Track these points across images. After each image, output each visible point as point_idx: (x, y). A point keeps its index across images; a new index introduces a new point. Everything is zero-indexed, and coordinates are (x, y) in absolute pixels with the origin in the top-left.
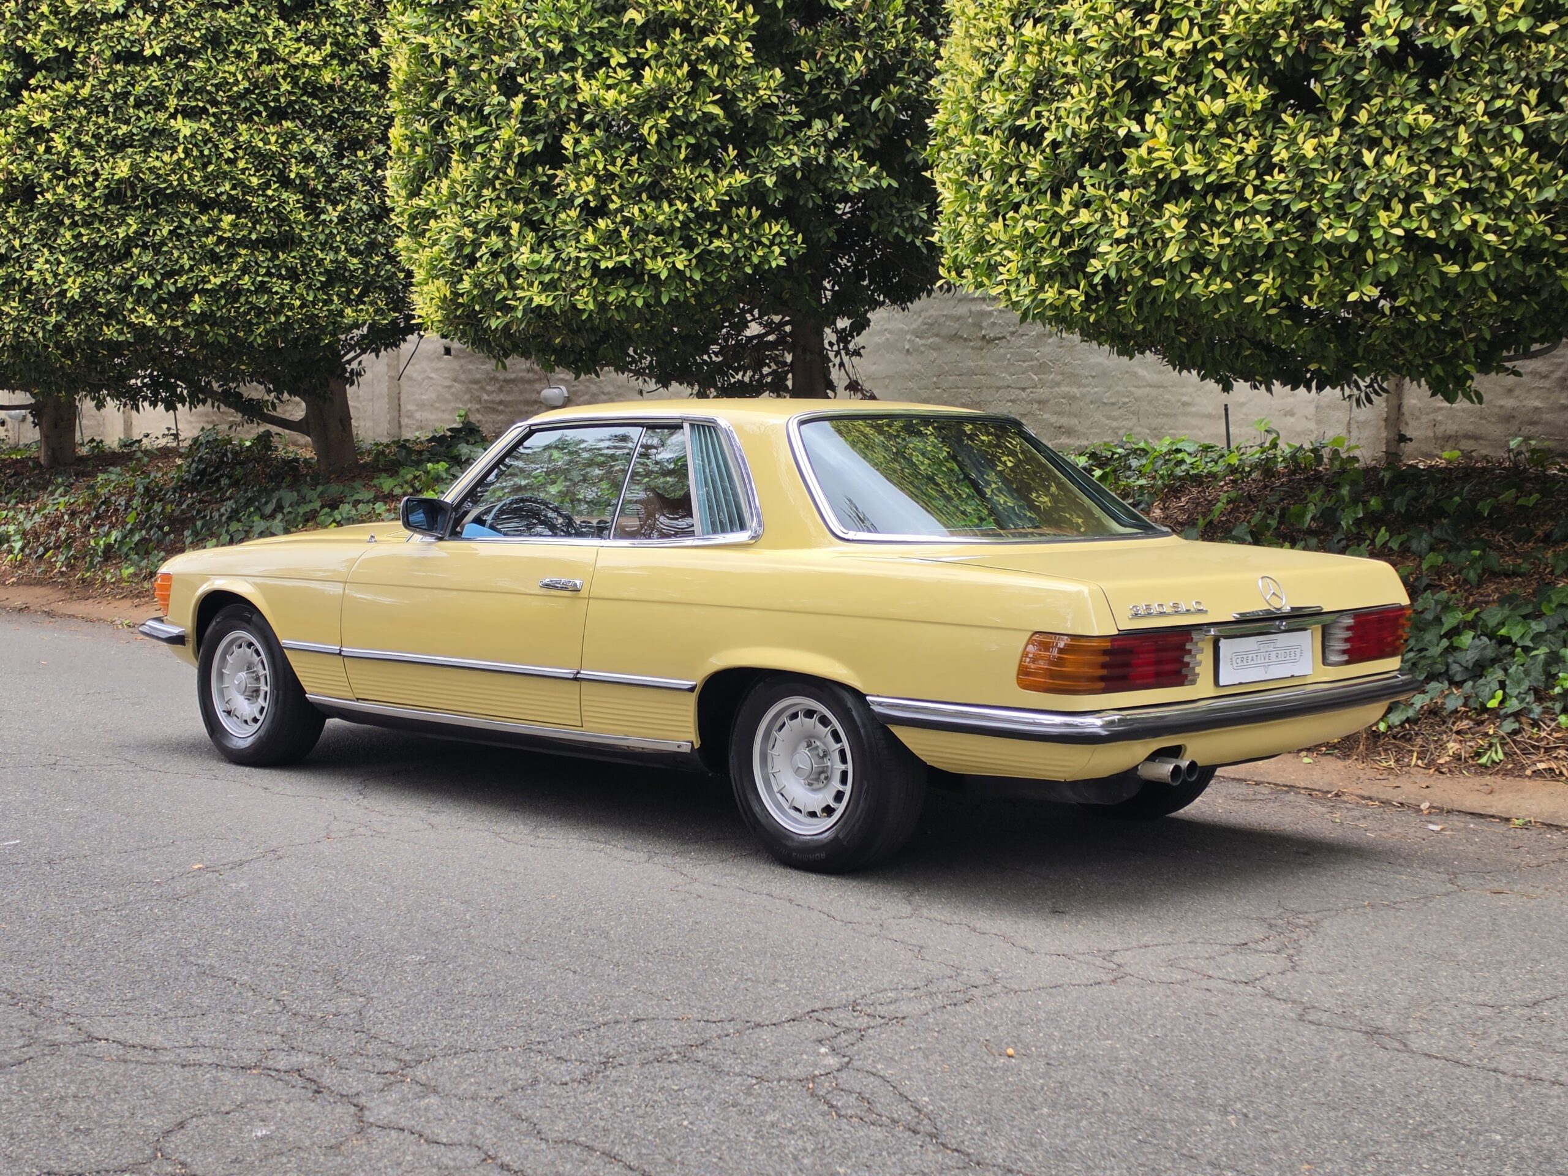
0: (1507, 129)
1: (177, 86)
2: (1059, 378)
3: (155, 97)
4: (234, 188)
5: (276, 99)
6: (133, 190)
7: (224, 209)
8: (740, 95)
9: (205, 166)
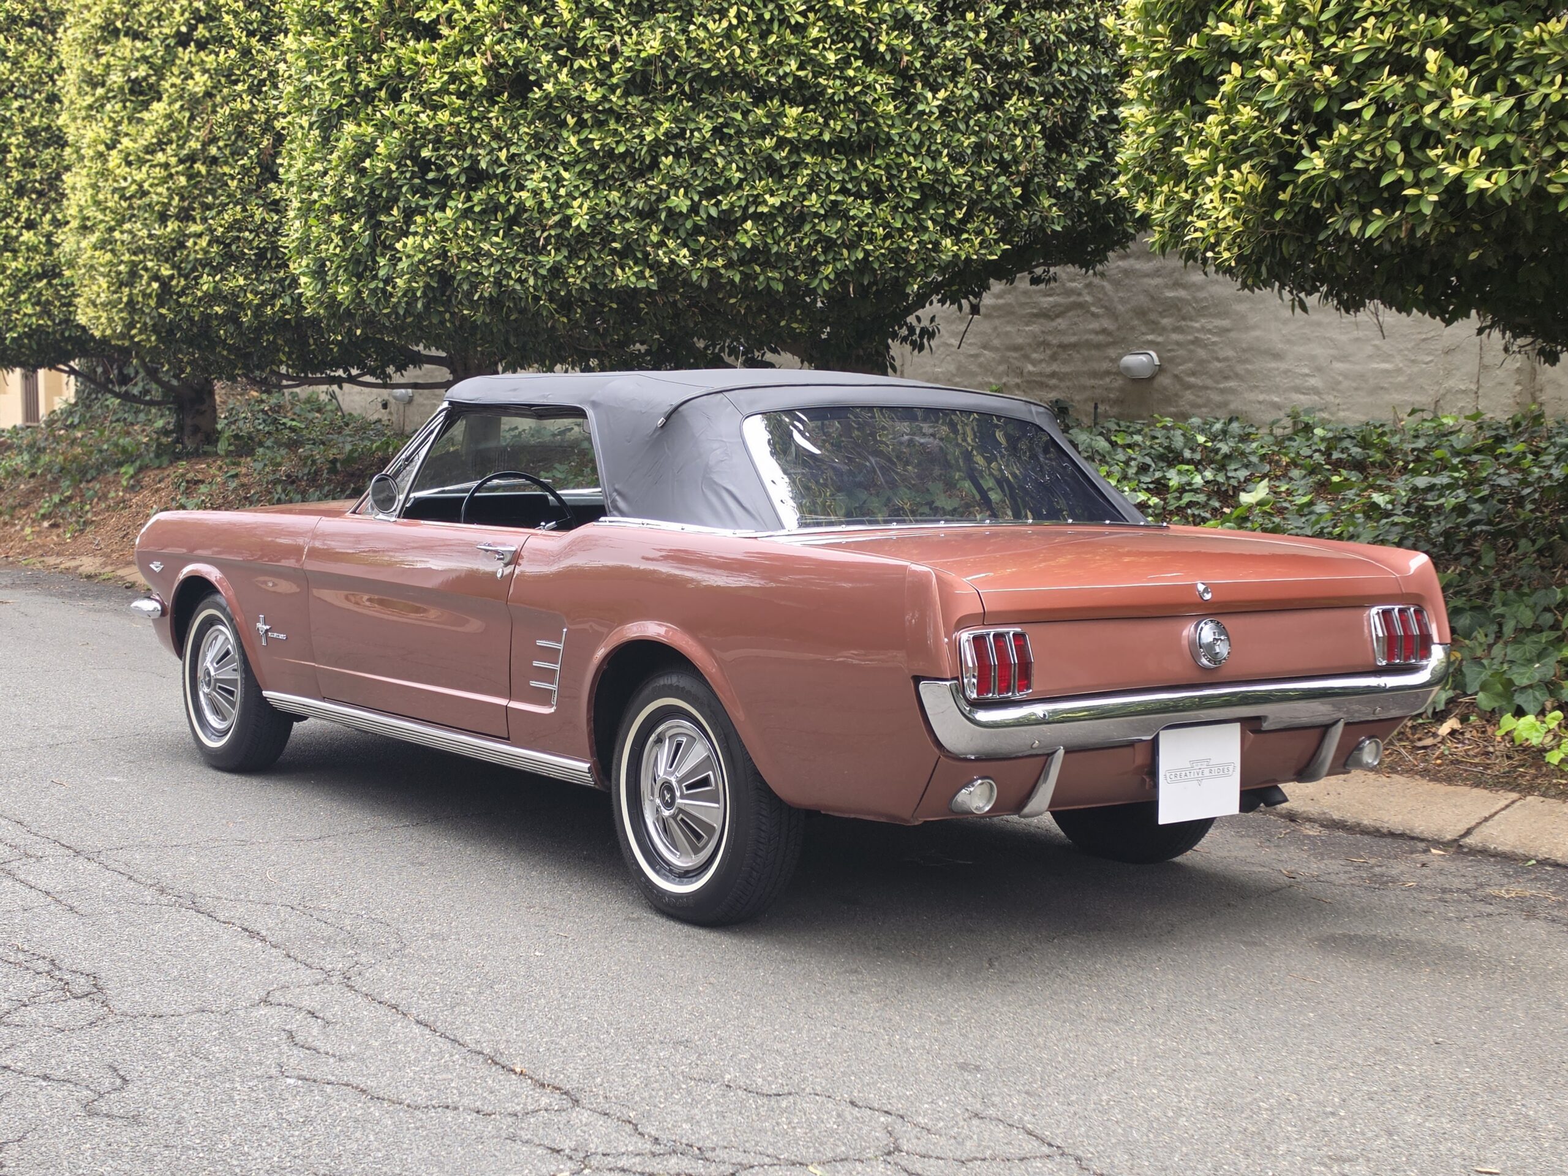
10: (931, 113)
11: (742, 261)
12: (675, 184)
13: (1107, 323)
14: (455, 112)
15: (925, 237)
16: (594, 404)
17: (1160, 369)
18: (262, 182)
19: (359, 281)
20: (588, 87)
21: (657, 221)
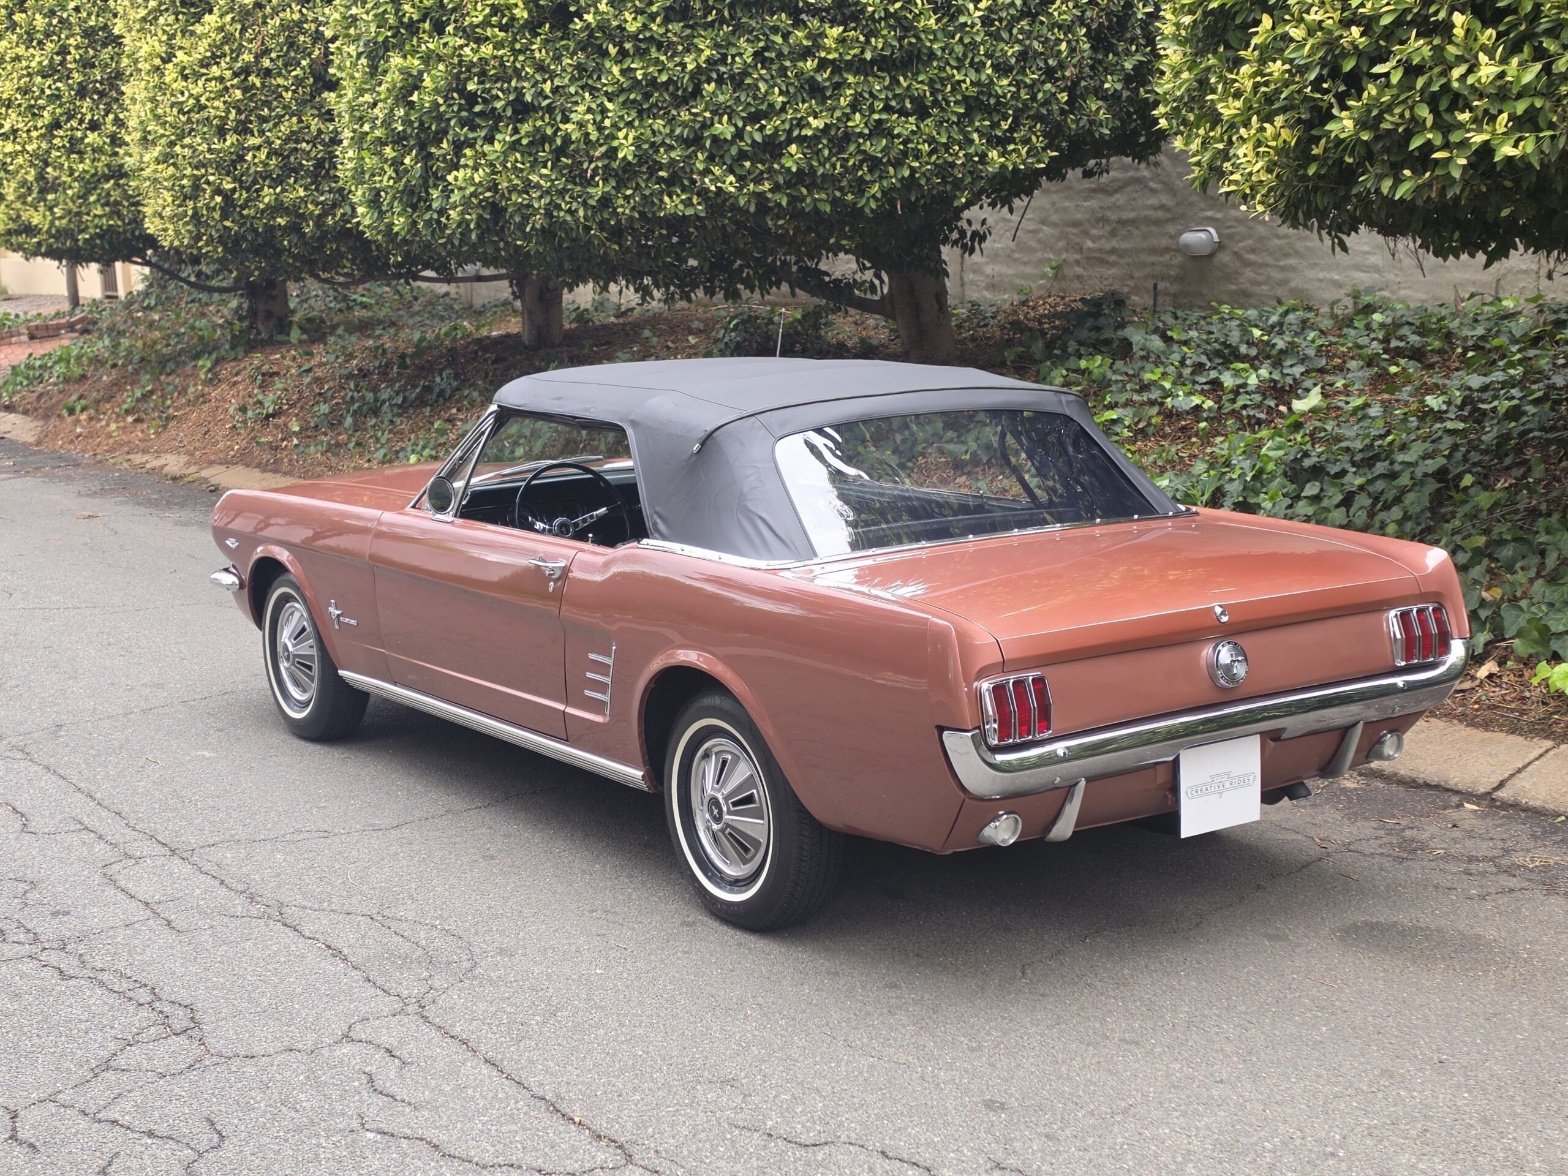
10: (973, 25)
11: (788, 184)
12: (718, 111)
13: (1165, 199)
14: (498, 45)
15: (972, 150)
16: (634, 423)
17: (1220, 246)
18: (316, 92)
19: (414, 211)
20: (628, 16)
21: (702, 148)
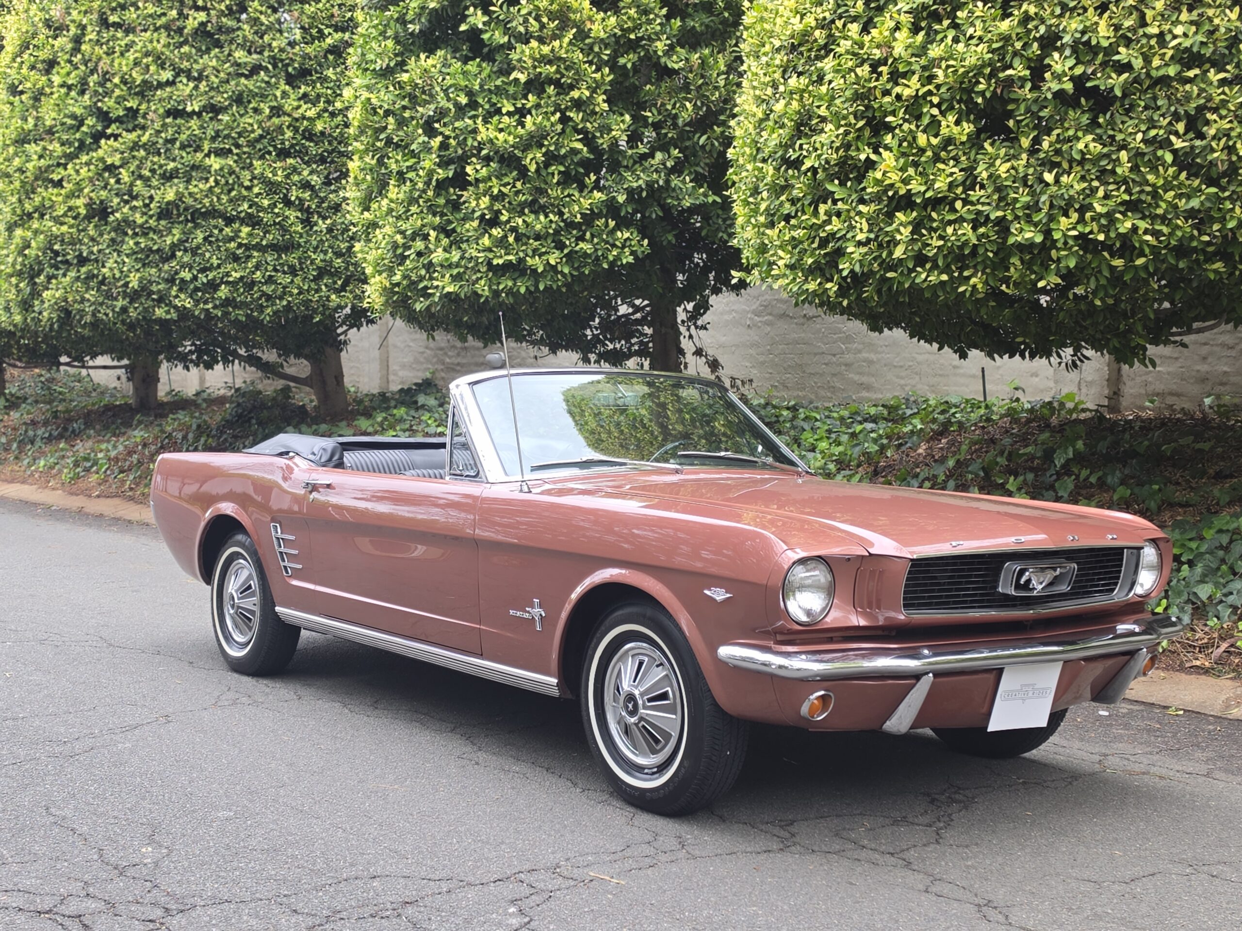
0: (1160, 153)
1: (210, 132)
2: (861, 346)
3: (195, 141)
4: (250, 207)
5: (282, 143)
6: (178, 210)
7: (243, 222)
8: (598, 134)
9: (230, 191)
